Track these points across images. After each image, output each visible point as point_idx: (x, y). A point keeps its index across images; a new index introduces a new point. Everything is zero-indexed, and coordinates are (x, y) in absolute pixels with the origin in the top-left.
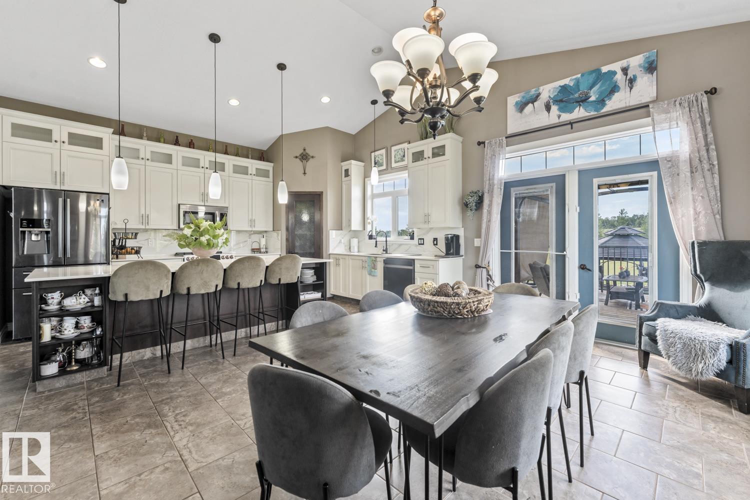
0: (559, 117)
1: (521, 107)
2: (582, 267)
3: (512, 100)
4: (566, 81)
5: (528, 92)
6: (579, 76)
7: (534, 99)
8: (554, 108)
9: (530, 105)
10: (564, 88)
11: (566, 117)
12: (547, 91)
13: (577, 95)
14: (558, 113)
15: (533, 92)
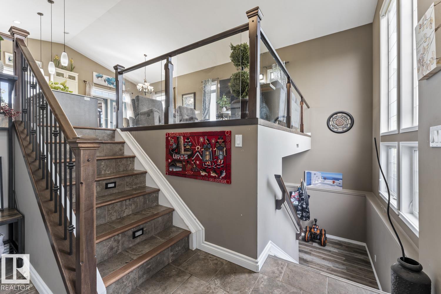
0: (108, 85)
1: (98, 77)
2: (111, 122)
3: (95, 74)
4: (109, 77)
5: (100, 74)
6: (112, 78)
7: (102, 77)
8: (106, 82)
9: (100, 78)
10: (109, 78)
11: (109, 86)
12: (105, 77)
13: (112, 82)
14: (107, 84)
15: (101, 75)
